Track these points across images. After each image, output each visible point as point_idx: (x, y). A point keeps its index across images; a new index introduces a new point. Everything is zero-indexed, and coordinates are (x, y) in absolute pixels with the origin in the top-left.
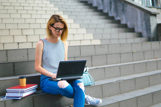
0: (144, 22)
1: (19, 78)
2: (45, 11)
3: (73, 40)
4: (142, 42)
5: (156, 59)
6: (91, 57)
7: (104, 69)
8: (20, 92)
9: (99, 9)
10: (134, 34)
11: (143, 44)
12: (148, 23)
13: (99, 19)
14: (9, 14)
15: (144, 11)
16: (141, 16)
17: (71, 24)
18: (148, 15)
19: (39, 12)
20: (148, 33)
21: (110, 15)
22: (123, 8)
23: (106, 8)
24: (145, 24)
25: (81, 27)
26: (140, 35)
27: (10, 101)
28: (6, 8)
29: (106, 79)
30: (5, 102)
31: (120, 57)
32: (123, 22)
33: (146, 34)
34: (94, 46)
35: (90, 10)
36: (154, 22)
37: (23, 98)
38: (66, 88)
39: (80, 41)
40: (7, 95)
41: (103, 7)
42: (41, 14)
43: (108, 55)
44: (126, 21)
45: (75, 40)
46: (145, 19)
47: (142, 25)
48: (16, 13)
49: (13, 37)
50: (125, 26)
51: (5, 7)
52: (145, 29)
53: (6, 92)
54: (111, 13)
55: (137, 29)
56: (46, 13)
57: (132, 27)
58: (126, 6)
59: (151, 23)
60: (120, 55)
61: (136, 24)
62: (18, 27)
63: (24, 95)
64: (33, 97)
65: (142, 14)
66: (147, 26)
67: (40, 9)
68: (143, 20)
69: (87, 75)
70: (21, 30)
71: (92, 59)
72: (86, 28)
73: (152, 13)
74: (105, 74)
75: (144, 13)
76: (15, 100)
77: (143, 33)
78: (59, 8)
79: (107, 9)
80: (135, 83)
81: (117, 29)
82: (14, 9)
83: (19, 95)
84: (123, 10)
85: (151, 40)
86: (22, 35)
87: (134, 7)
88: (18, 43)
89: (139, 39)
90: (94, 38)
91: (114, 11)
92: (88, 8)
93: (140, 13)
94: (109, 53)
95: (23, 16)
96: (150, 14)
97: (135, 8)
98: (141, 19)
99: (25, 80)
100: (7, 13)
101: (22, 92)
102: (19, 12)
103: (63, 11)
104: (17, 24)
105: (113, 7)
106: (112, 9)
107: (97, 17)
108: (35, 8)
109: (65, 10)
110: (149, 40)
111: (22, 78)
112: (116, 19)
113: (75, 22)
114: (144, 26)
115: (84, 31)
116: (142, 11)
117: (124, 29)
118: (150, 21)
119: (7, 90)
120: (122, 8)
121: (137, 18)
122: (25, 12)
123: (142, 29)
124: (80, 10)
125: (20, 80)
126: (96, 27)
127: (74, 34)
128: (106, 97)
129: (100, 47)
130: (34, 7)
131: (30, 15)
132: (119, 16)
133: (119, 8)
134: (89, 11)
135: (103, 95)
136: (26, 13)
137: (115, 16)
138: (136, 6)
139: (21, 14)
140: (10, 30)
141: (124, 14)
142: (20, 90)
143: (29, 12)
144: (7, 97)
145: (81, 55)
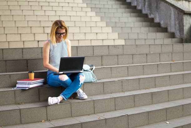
0: (177, 21)
1: (29, 73)
2: (71, 8)
3: (96, 39)
4: (173, 44)
5: (174, 61)
6: (101, 57)
7: (111, 68)
8: (27, 83)
9: (133, 5)
10: (166, 33)
11: (174, 46)
12: (181, 22)
13: (131, 16)
14: (33, 11)
15: (178, 10)
16: (175, 15)
17: (96, 22)
18: (182, 14)
19: (64, 9)
20: (181, 33)
21: (144, 12)
22: (157, 5)
23: (140, 4)
24: (178, 24)
25: (107, 26)
26: (173, 36)
27: (19, 91)
28: (30, 4)
29: (112, 78)
30: (15, 91)
31: (133, 58)
32: (157, 20)
33: (179, 35)
34: (108, 46)
35: (122, 6)
36: (188, 22)
37: (30, 89)
38: (65, 81)
39: (102, 41)
40: (17, 86)
41: (137, 3)
42: (66, 11)
43: (119, 56)
44: (159, 20)
45: (98, 39)
46: (178, 18)
47: (175, 25)
48: (41, 9)
49: (34, 35)
50: (158, 25)
51: (30, 2)
52: (178, 30)
53: (17, 83)
54: (145, 10)
55: (170, 29)
56: (72, 9)
57: (165, 27)
58: (160, 3)
59: (184, 23)
60: (133, 56)
61: (169, 23)
62: (40, 25)
63: (31, 86)
64: (39, 89)
65: (176, 13)
66: (180, 26)
67: (67, 5)
68: (176, 19)
69: (90, 73)
70: (43, 28)
71: (102, 59)
72: (112, 27)
73: (185, 12)
74: (111, 74)
75: (177, 12)
76: (23, 90)
77: (176, 34)
78: (87, 4)
79: (140, 6)
80: (139, 83)
81: (147, 29)
82: (39, 5)
83: (27, 86)
84: (157, 8)
85: (183, 41)
86: (44, 33)
87: (167, 5)
88: (38, 41)
89: (170, 39)
90: (119, 38)
91: (148, 8)
92: (120, 4)
93: (174, 11)
94: (123, 54)
95: (48, 13)
96: (183, 13)
97: (169, 6)
98: (175, 18)
99: (33, 74)
100: (31, 10)
101: (29, 84)
102: (44, 8)
103: (91, 8)
104: (39, 22)
105: (147, 3)
106: (146, 6)
107: (128, 14)
108: (61, 5)
109: (93, 6)
110: (182, 41)
111: (31, 72)
112: (150, 17)
113: (102, 20)
114: (177, 25)
115: (109, 30)
116: (175, 9)
117: (155, 29)
118: (183, 21)
119: (18, 82)
120: (155, 5)
121: (170, 16)
122: (50, 8)
123: (175, 29)
124: (110, 7)
125: (29, 74)
126: (124, 26)
127: (97, 33)
128: (107, 94)
129: (115, 47)
130: (60, 3)
131: (54, 12)
132: (153, 14)
133: (153, 5)
134: (120, 8)
135: (105, 92)
136: (51, 10)
137: (148, 14)
138: (169, 3)
139: (45, 11)
140: (32, 28)
141: (157, 12)
142: (28, 82)
143: (55, 9)
144: (17, 87)
145: (94, 55)
